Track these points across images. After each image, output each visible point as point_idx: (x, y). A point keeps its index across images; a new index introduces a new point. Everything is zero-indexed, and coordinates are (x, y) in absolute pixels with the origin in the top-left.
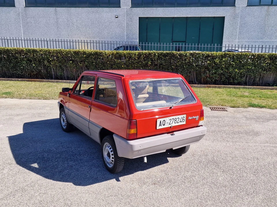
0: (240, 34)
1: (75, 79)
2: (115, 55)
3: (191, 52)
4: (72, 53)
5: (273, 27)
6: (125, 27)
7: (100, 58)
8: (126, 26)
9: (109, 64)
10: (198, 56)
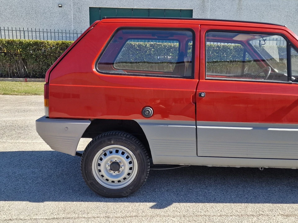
1: (8, 76)
2: (60, 45)
3: (152, 43)
4: (5, 42)
6: (72, 20)
7: (41, 50)
8: (72, 18)
9: (53, 57)
10: (159, 47)
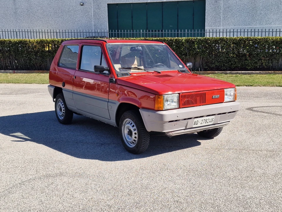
0: (224, 19)
5: (261, 10)
8: (93, 14)
